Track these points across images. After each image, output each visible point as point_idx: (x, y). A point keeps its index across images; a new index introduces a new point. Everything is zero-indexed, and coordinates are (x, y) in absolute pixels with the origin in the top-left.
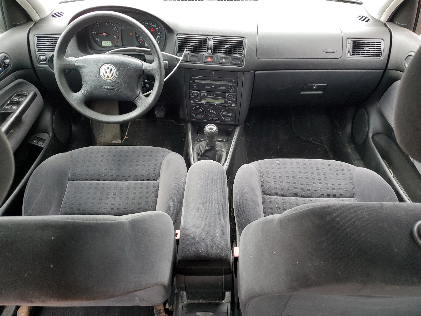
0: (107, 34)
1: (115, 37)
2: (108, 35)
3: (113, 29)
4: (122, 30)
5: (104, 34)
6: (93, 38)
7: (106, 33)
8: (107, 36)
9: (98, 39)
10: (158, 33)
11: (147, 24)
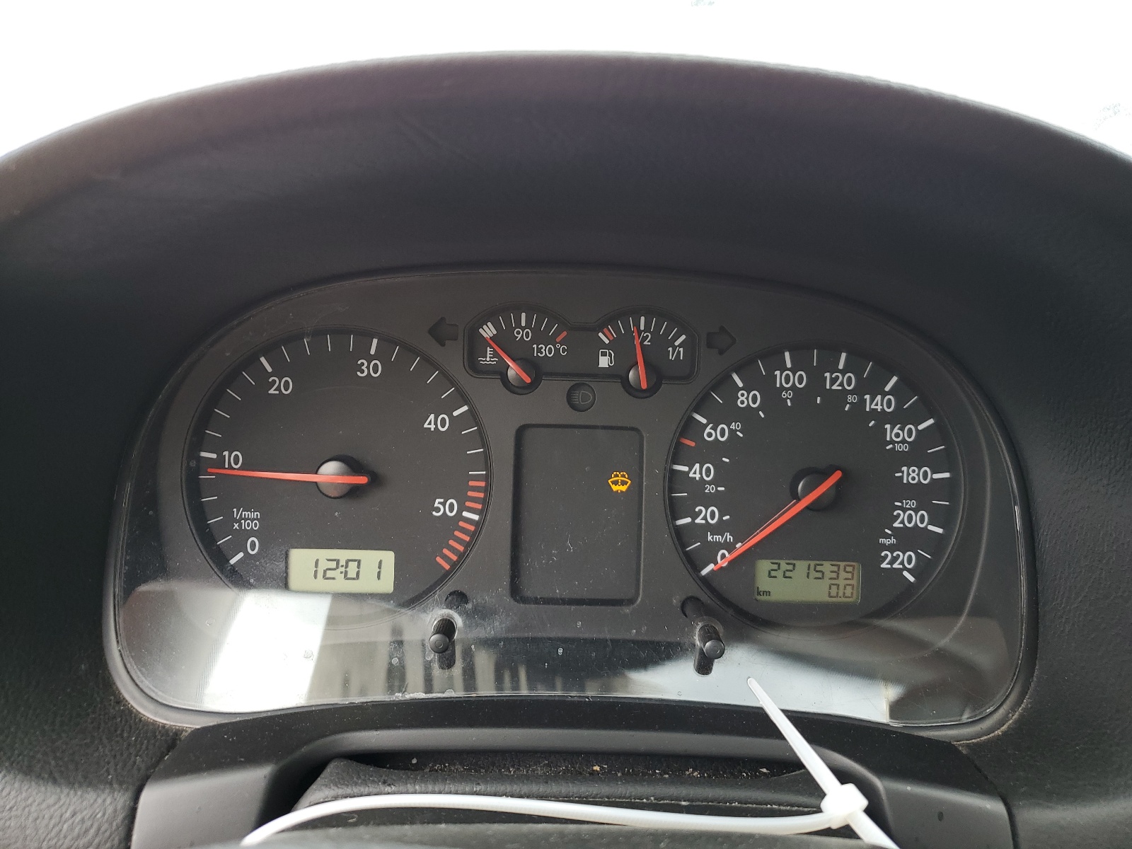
0: (362, 480)
1: (444, 507)
2: (376, 480)
3: (430, 423)
4: (529, 434)
5: (330, 471)
6: (199, 515)
7: (353, 465)
8: (353, 492)
9: (249, 519)
10: (911, 475)
11: (799, 380)
